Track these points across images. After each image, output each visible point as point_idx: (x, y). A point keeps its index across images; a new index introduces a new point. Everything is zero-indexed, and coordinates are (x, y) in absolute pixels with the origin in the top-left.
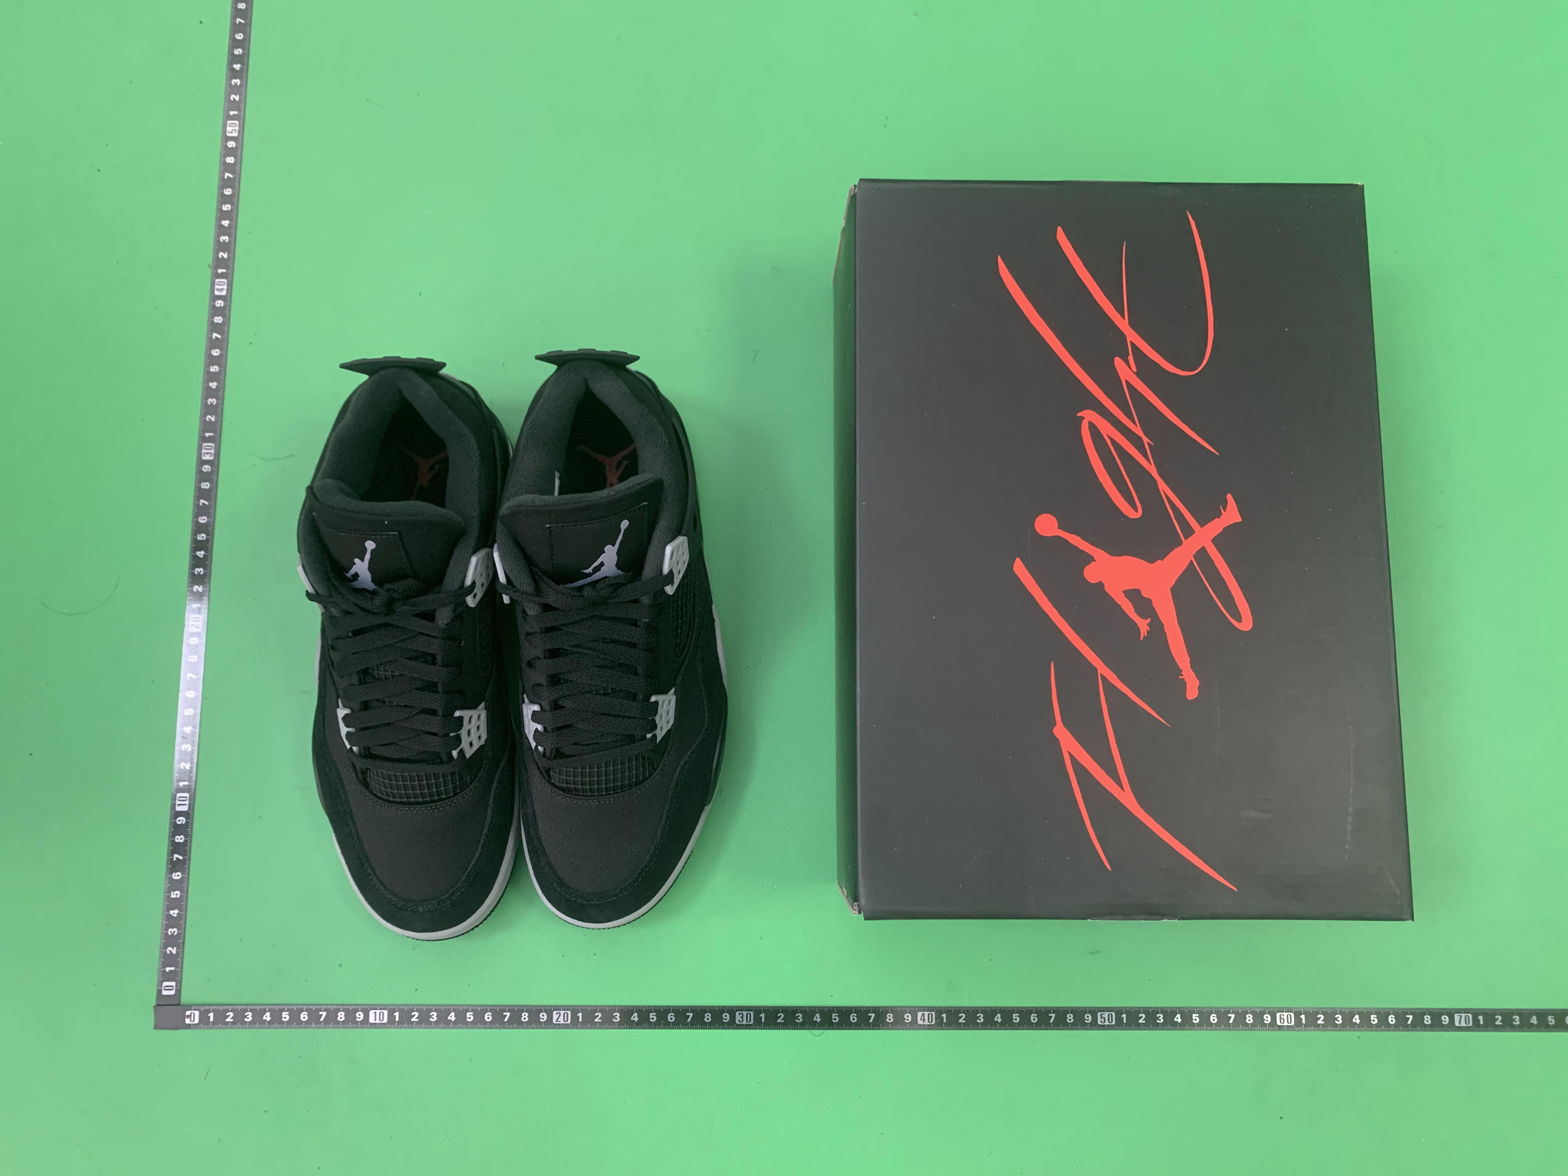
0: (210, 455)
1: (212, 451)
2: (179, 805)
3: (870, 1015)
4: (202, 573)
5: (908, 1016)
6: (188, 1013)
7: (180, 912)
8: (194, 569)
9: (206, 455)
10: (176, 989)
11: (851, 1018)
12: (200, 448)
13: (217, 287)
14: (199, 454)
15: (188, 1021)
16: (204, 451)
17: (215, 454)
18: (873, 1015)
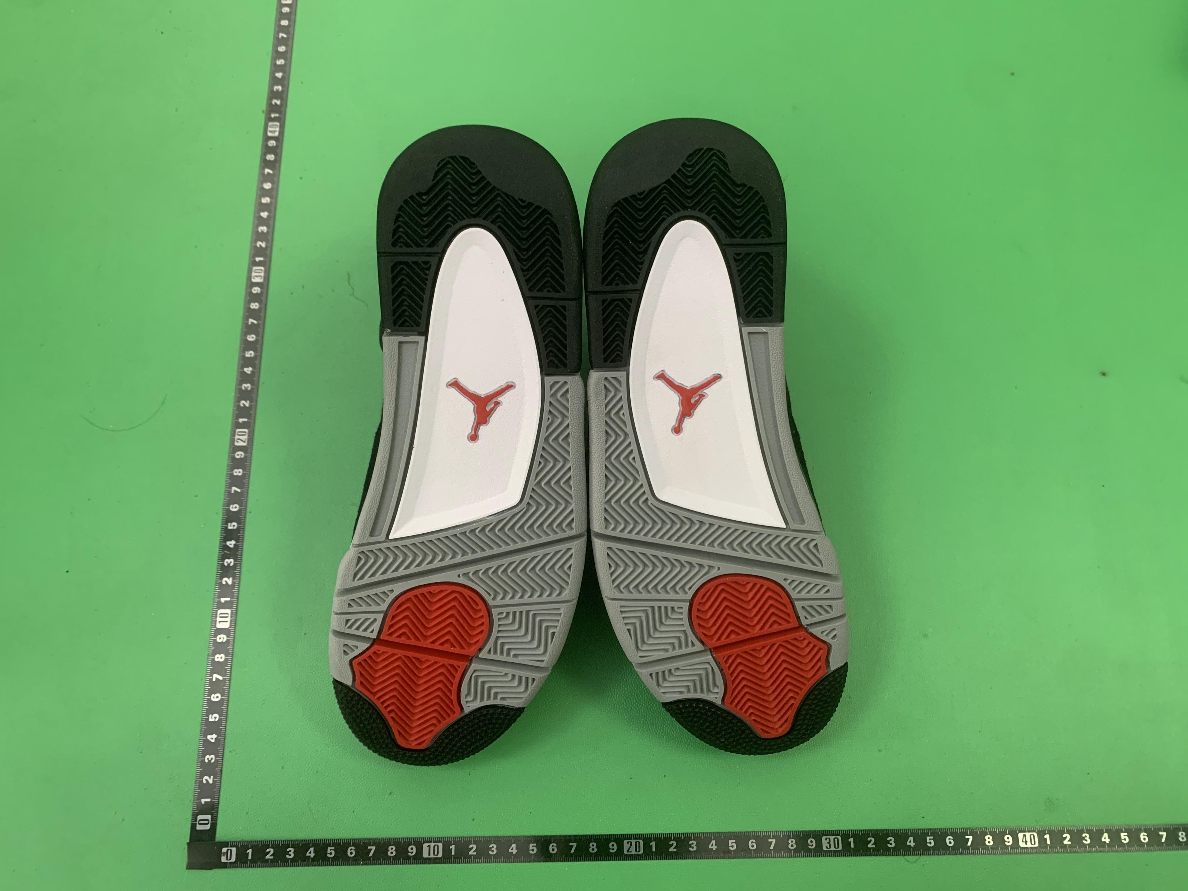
0: (260, 277)
1: (262, 274)
2: (220, 622)
3: (967, 837)
4: (249, 389)
5: (1008, 838)
6: (224, 850)
7: (218, 736)
8: (241, 385)
9: (256, 278)
10: (211, 823)
11: (948, 841)
12: (250, 271)
13: (270, 129)
14: (249, 277)
15: (223, 859)
16: (254, 274)
17: (265, 277)
18: (971, 837)
